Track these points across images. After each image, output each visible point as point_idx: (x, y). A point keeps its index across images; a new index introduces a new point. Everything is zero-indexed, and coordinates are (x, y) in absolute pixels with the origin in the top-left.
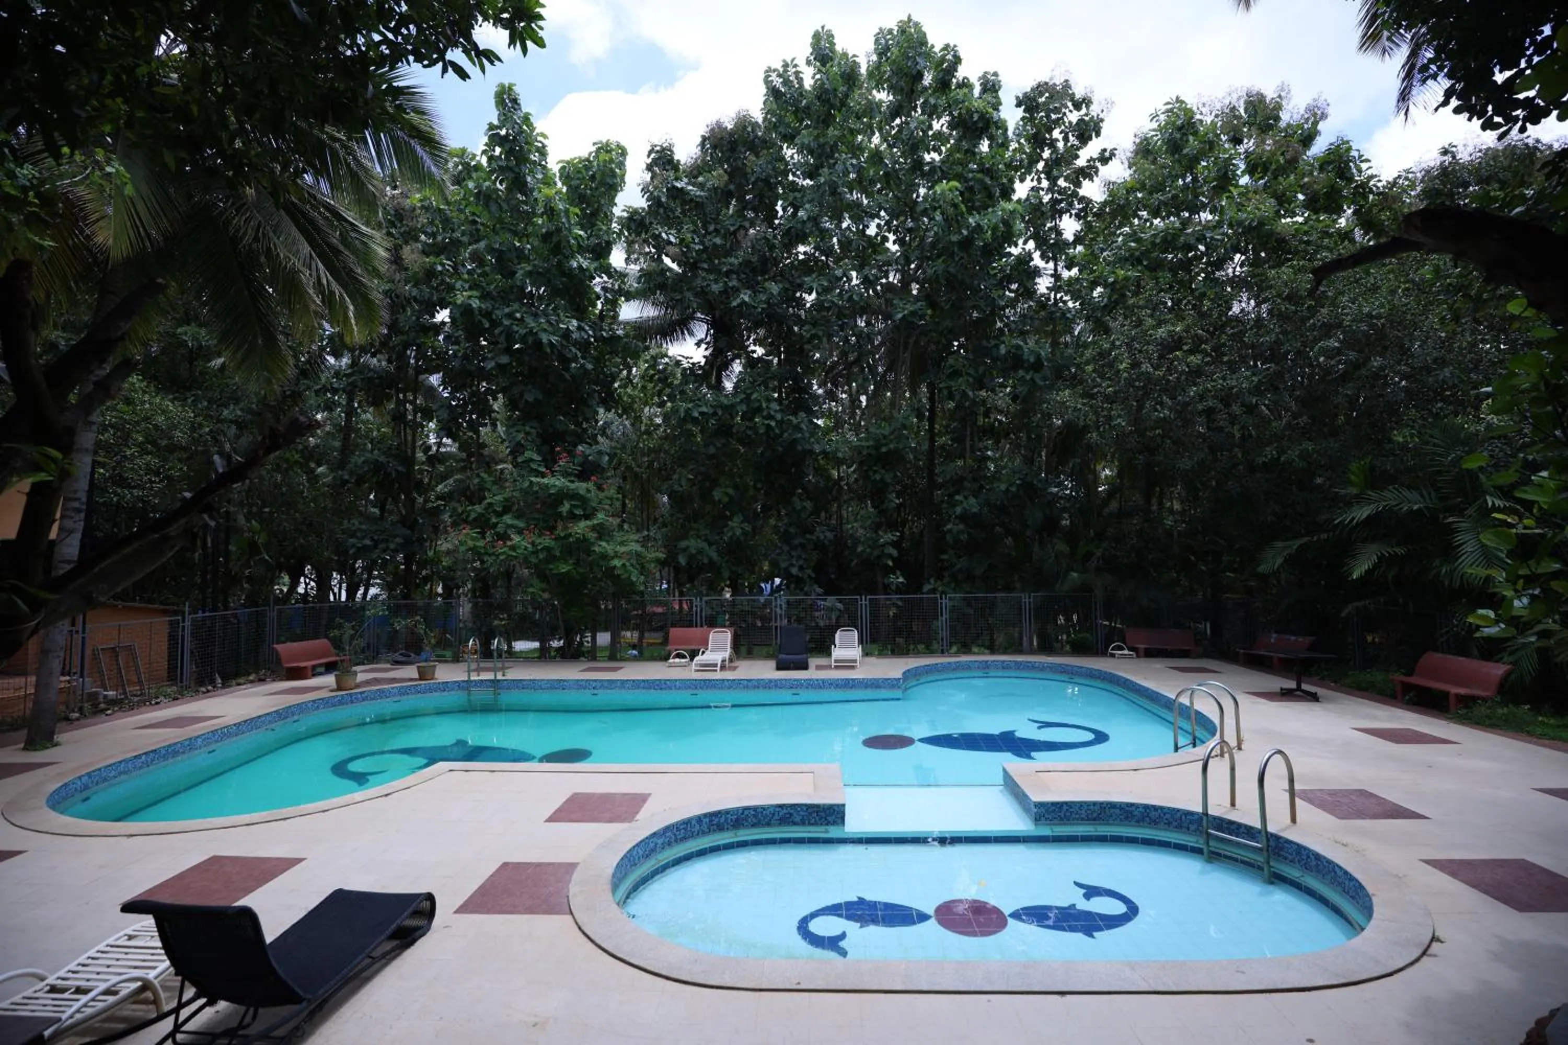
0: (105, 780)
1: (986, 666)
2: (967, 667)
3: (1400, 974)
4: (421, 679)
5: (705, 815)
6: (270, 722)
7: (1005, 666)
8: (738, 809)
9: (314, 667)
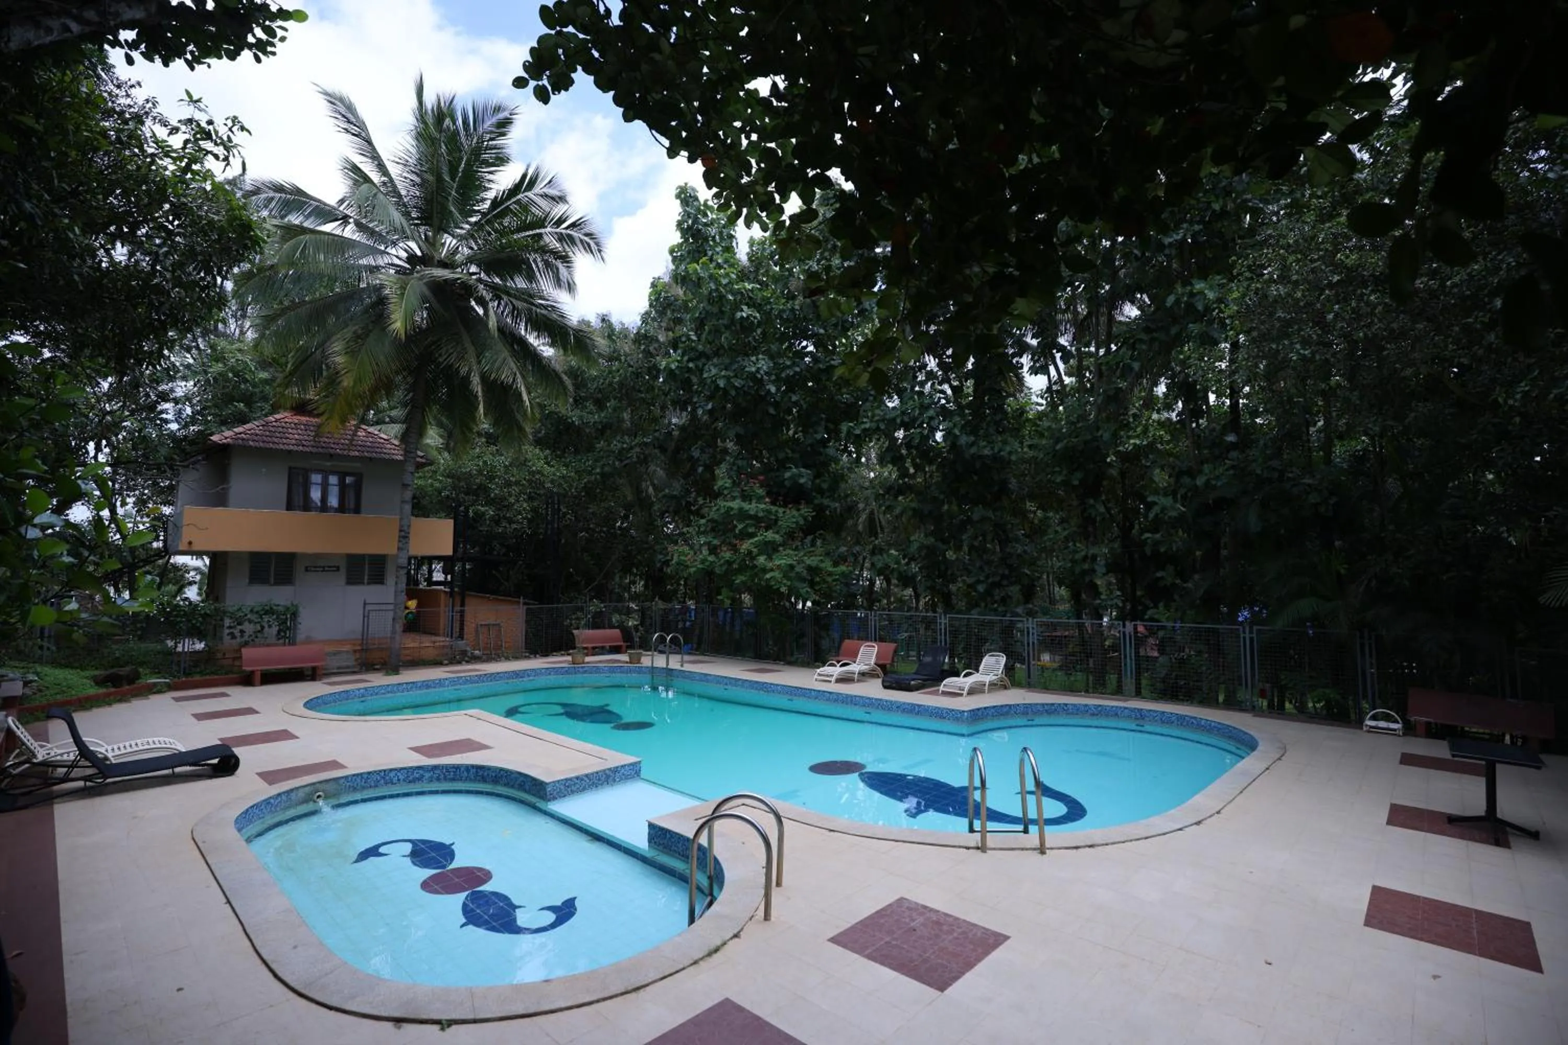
0: (377, 694)
1: (1140, 716)
2: (1114, 713)
3: (339, 1015)
4: (631, 663)
5: (473, 766)
6: (508, 678)
7: (1165, 719)
8: (496, 768)
9: (594, 648)
